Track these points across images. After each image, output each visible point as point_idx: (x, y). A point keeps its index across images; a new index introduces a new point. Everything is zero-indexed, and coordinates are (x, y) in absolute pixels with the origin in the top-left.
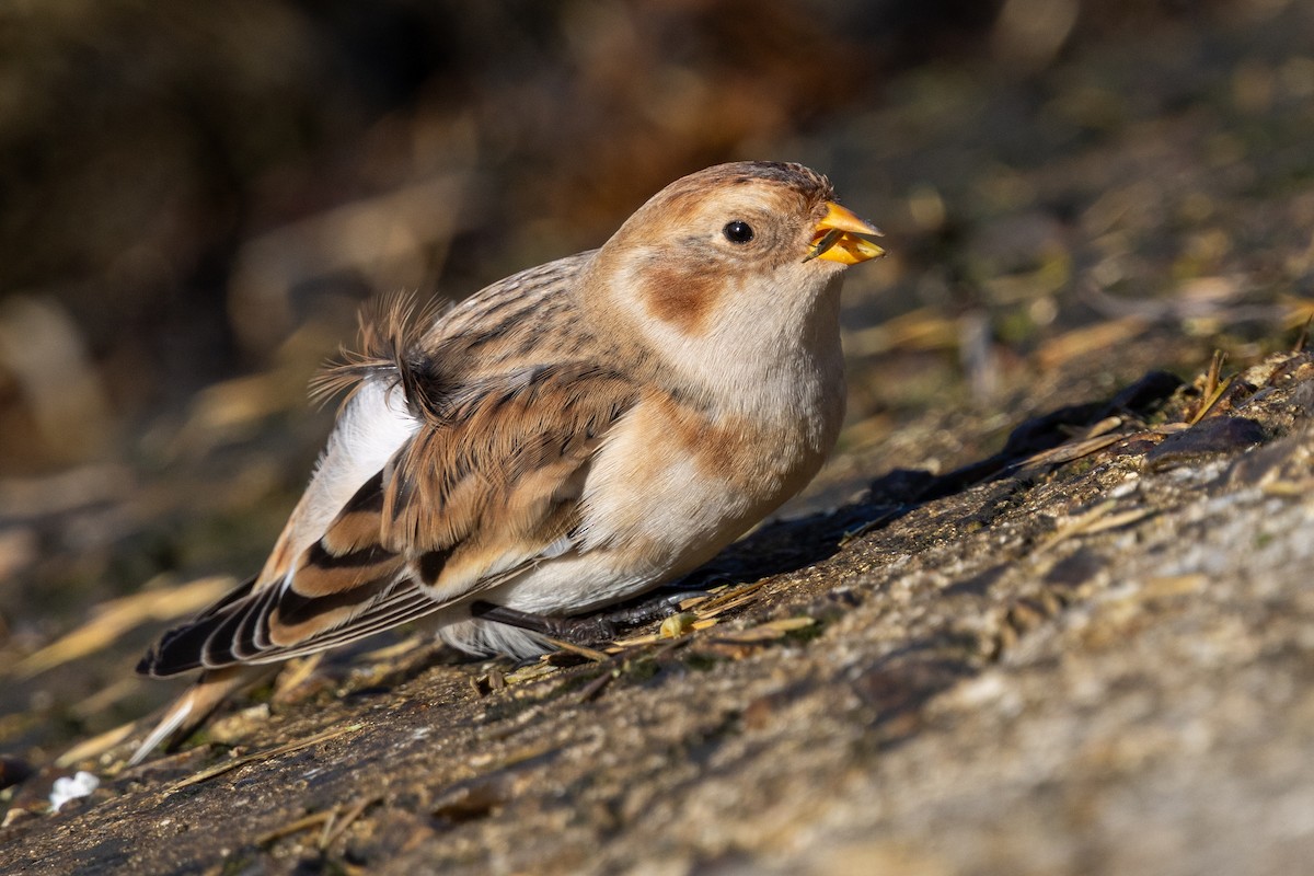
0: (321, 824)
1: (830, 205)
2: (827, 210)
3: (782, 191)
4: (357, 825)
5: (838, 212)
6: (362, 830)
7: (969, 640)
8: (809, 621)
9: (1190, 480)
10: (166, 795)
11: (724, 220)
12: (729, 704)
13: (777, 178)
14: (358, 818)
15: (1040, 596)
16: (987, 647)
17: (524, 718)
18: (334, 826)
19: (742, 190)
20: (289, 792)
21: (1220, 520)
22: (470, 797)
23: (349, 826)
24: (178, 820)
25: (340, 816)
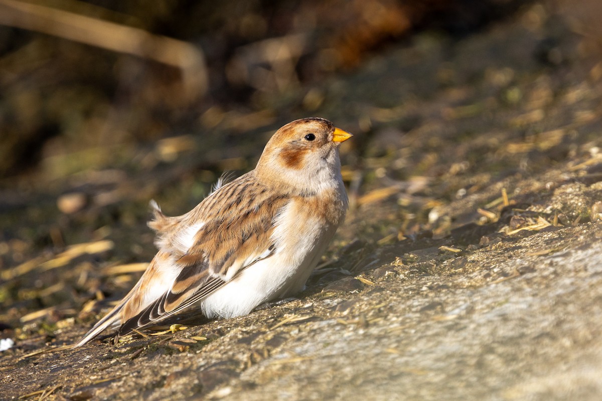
0: (41, 394)
4: (51, 396)
6: (52, 398)
7: (237, 363)
8: (205, 339)
9: (329, 304)
10: (20, 359)
11: (305, 134)
12: (164, 373)
14: (52, 394)
15: (263, 349)
16: (242, 366)
17: (113, 362)
18: (44, 395)
20: (44, 373)
21: (321, 330)
22: (82, 394)
23: (49, 396)
24: (12, 376)
25: (47, 392)
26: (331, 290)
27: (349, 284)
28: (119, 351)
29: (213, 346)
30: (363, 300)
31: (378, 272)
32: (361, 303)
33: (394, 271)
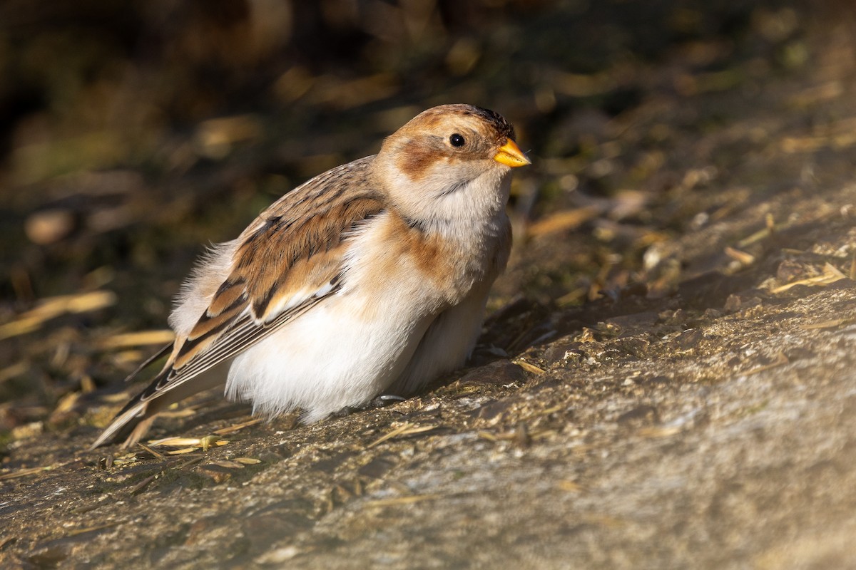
1: (509, 140)
2: (506, 142)
3: (487, 125)
5: (512, 145)
7: (309, 504)
8: (258, 461)
9: (467, 406)
11: (451, 132)
12: (186, 519)
13: (486, 117)
15: (353, 482)
16: (318, 510)
17: (102, 498)
19: (466, 118)
21: (452, 450)
22: (48, 553)
26: (472, 382)
27: (503, 373)
28: (114, 480)
29: (269, 474)
30: (523, 400)
31: (552, 353)
32: (521, 405)
33: (578, 352)
